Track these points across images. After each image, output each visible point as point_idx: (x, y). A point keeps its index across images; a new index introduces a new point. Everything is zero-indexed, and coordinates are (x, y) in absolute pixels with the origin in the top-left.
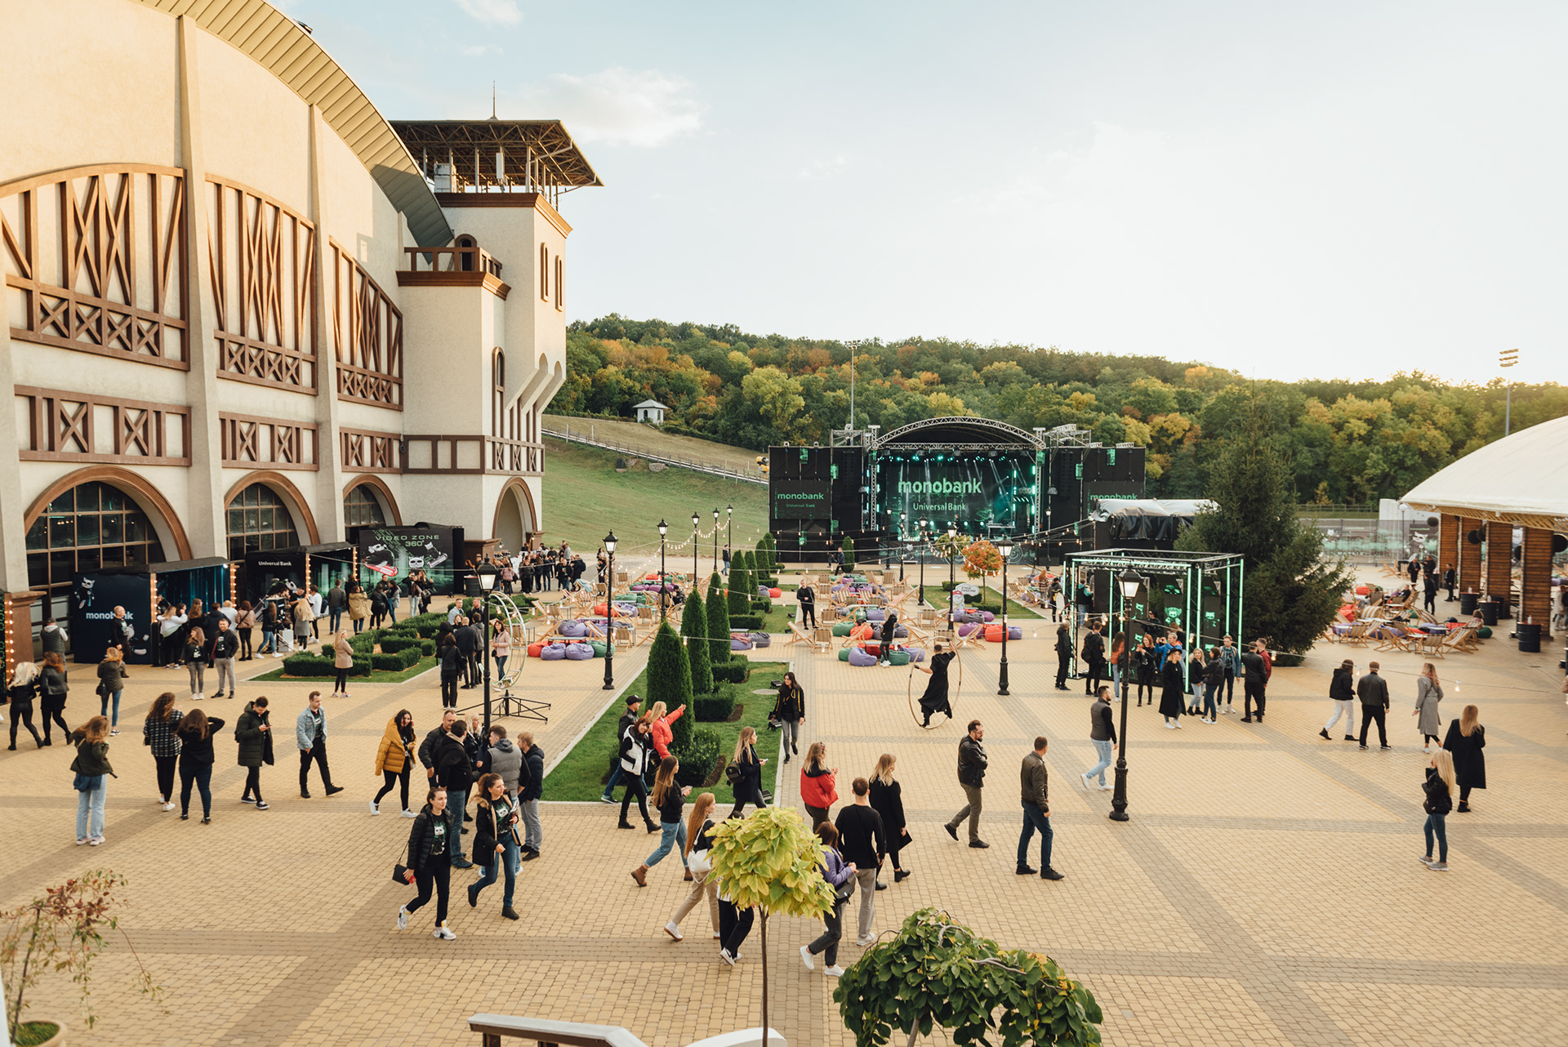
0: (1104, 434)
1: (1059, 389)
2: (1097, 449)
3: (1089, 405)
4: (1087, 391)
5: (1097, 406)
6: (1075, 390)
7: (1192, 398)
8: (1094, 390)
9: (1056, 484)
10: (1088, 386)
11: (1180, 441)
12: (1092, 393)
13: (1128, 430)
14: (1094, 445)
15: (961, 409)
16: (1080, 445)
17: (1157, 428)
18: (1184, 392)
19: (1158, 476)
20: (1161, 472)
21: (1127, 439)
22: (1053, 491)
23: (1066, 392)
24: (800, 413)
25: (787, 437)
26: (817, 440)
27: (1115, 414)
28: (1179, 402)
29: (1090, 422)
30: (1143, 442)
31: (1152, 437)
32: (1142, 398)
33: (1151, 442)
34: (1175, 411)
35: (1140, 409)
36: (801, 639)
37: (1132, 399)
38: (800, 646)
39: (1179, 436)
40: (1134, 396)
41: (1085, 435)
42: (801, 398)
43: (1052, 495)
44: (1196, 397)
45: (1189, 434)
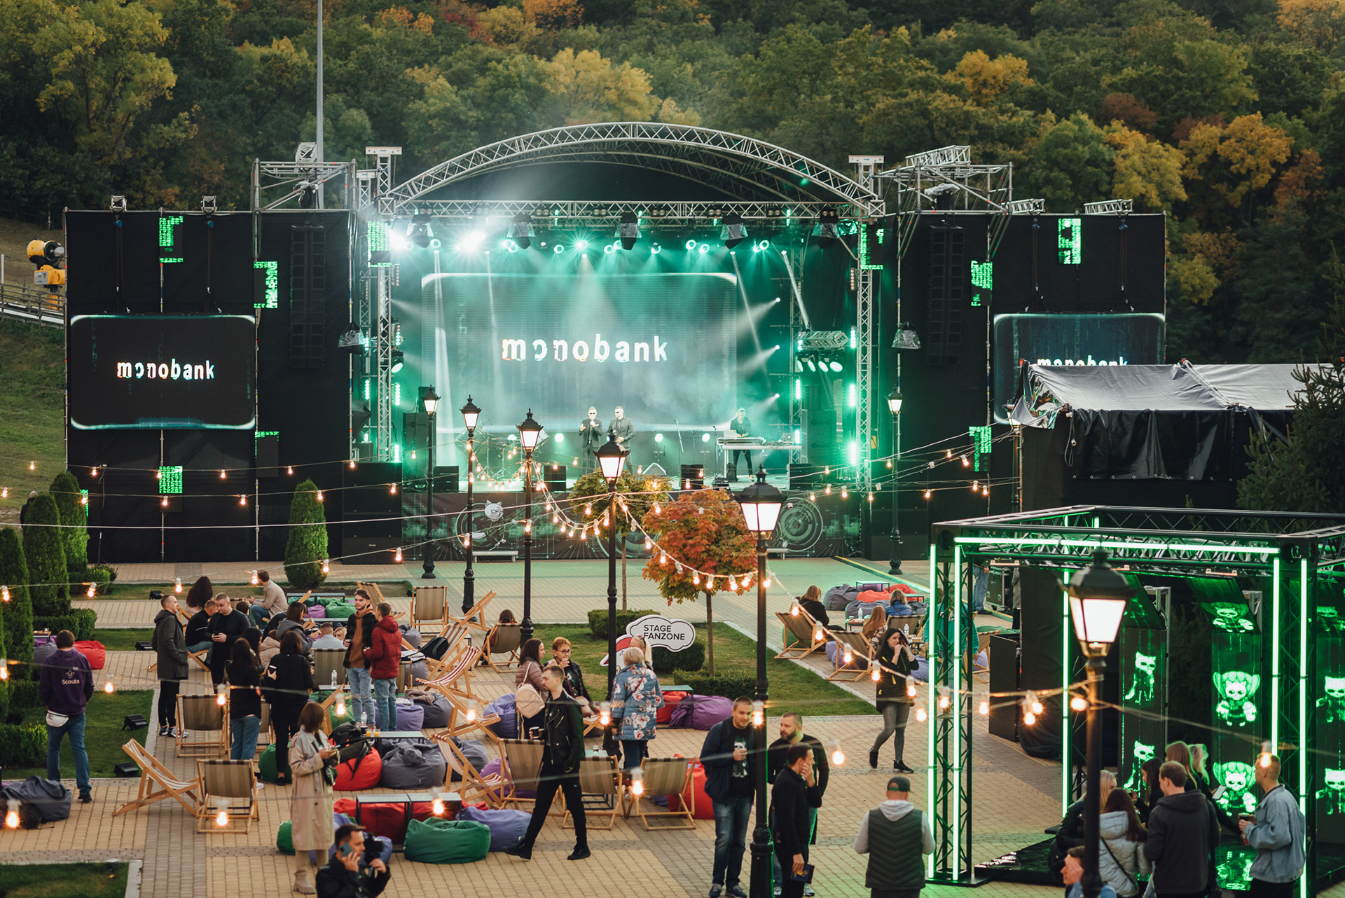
0: (1055, 174)
1: (924, 42)
2: (1030, 218)
3: (1008, 90)
4: (1005, 49)
5: (1032, 93)
6: (971, 46)
7: (1297, 72)
8: (1025, 45)
9: (915, 322)
10: (1008, 35)
11: (1266, 195)
12: (1019, 54)
13: (1121, 164)
14: (1022, 207)
15: (642, 99)
16: (983, 205)
17: (1201, 158)
18: (1275, 54)
19: (1206, 296)
20: (1213, 281)
21: (1119, 187)
22: (906, 339)
23: (945, 50)
24: (164, 108)
25: (124, 180)
26: (214, 189)
27: (1084, 117)
28: (1261, 84)
29: (1012, 137)
30: (1164, 196)
31: (1186, 182)
32: (1159, 70)
33: (1184, 196)
34: (1251, 108)
35: (1153, 104)
36: (165, 792)
37: (1129, 72)
38: (160, 813)
39: (1262, 180)
40: (1136, 64)
41: (997, 177)
42: (165, 64)
43: (905, 352)
44: (1307, 68)
45: (1288, 175)
